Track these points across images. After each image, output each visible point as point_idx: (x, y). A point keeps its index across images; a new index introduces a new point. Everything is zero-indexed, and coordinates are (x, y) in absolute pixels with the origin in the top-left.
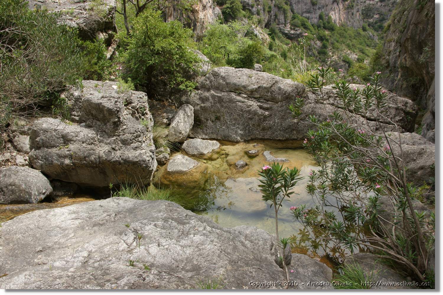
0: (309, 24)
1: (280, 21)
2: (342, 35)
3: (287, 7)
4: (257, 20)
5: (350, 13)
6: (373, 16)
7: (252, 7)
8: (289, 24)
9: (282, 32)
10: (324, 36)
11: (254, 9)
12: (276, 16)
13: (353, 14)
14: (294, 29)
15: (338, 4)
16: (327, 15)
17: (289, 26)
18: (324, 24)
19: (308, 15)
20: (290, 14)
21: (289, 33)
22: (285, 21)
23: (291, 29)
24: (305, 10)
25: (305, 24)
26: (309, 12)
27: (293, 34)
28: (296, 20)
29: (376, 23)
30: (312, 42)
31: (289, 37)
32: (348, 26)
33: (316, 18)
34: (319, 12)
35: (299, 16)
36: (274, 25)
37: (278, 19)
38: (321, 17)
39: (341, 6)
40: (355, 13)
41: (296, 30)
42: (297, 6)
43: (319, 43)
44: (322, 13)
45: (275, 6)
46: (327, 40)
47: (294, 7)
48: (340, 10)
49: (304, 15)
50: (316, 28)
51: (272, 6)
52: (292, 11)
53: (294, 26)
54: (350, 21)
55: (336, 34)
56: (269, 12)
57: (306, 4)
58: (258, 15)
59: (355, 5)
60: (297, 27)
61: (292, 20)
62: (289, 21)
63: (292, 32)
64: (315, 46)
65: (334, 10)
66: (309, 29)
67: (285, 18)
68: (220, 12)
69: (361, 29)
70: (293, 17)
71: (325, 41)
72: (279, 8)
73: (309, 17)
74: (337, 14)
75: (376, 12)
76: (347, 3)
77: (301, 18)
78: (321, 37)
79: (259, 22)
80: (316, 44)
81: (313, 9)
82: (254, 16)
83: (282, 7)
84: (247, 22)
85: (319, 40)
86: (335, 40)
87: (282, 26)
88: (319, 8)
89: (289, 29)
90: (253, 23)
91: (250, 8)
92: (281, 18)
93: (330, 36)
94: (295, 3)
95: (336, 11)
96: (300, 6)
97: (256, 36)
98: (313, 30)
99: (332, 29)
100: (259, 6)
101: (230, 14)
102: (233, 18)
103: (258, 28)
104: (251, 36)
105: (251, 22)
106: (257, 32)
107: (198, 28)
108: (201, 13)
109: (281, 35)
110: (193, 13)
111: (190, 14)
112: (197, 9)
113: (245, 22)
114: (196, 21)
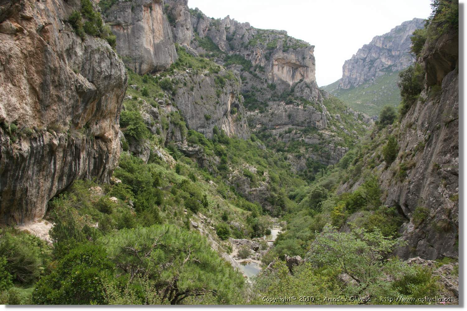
0: (205, 139)
1: (177, 138)
2: (237, 148)
3: (183, 123)
4: (158, 140)
5: (239, 125)
6: (256, 126)
7: (152, 126)
8: (185, 141)
9: (180, 150)
10: (222, 151)
11: (154, 129)
12: (172, 133)
13: (241, 126)
14: (192, 146)
15: (227, 117)
16: (220, 129)
17: (186, 143)
18: (219, 138)
19: (202, 130)
20: (186, 131)
21: (187, 150)
22: (182, 138)
23: (189, 146)
24: (199, 125)
25: (201, 140)
26: (203, 127)
27: (192, 151)
28: (193, 136)
29: (259, 132)
30: (212, 159)
31: (187, 154)
32: (238, 138)
33: (211, 132)
34: (212, 126)
35: (195, 131)
36: (172, 143)
37: (175, 136)
38: (215, 131)
39: (230, 119)
40: (243, 125)
41: (195, 147)
42: (192, 121)
43: (217, 159)
44: (216, 126)
45: (171, 122)
46: (225, 155)
47: (189, 123)
48: (229, 123)
49: (199, 130)
50: (212, 143)
51: (169, 122)
52: (187, 126)
53: (191, 143)
54: (239, 133)
55: (232, 148)
56: (167, 129)
57: (200, 119)
58: (158, 134)
59: (242, 117)
60: (195, 143)
61: (189, 136)
62: (185, 138)
63: (190, 149)
64: (214, 162)
65: (225, 123)
66: (207, 145)
67: (182, 134)
68: (123, 135)
69: (250, 139)
70: (188, 133)
71: (223, 156)
72: (175, 125)
73: (204, 132)
74: (227, 127)
75: (258, 123)
76: (235, 115)
77: (196, 133)
78: (219, 152)
79: (160, 142)
80: (215, 160)
81: (207, 123)
82: (154, 135)
83: (178, 124)
84: (149, 143)
85: (217, 155)
86: (232, 153)
87: (179, 144)
88: (213, 123)
89: (187, 146)
90: (155, 144)
91: (150, 127)
92: (178, 134)
93: (227, 150)
94: (189, 119)
95: (227, 124)
96: (194, 121)
97: (160, 158)
98: (211, 146)
99: (226, 143)
100: (158, 124)
101: (134, 137)
102: (137, 141)
103: (161, 149)
104: (156, 159)
105: (153, 143)
106: (161, 153)
107: (110, 160)
108: (113, 142)
109: (180, 153)
110: (106, 142)
111: (102, 145)
112: (110, 137)
113: (147, 144)
114: (109, 152)
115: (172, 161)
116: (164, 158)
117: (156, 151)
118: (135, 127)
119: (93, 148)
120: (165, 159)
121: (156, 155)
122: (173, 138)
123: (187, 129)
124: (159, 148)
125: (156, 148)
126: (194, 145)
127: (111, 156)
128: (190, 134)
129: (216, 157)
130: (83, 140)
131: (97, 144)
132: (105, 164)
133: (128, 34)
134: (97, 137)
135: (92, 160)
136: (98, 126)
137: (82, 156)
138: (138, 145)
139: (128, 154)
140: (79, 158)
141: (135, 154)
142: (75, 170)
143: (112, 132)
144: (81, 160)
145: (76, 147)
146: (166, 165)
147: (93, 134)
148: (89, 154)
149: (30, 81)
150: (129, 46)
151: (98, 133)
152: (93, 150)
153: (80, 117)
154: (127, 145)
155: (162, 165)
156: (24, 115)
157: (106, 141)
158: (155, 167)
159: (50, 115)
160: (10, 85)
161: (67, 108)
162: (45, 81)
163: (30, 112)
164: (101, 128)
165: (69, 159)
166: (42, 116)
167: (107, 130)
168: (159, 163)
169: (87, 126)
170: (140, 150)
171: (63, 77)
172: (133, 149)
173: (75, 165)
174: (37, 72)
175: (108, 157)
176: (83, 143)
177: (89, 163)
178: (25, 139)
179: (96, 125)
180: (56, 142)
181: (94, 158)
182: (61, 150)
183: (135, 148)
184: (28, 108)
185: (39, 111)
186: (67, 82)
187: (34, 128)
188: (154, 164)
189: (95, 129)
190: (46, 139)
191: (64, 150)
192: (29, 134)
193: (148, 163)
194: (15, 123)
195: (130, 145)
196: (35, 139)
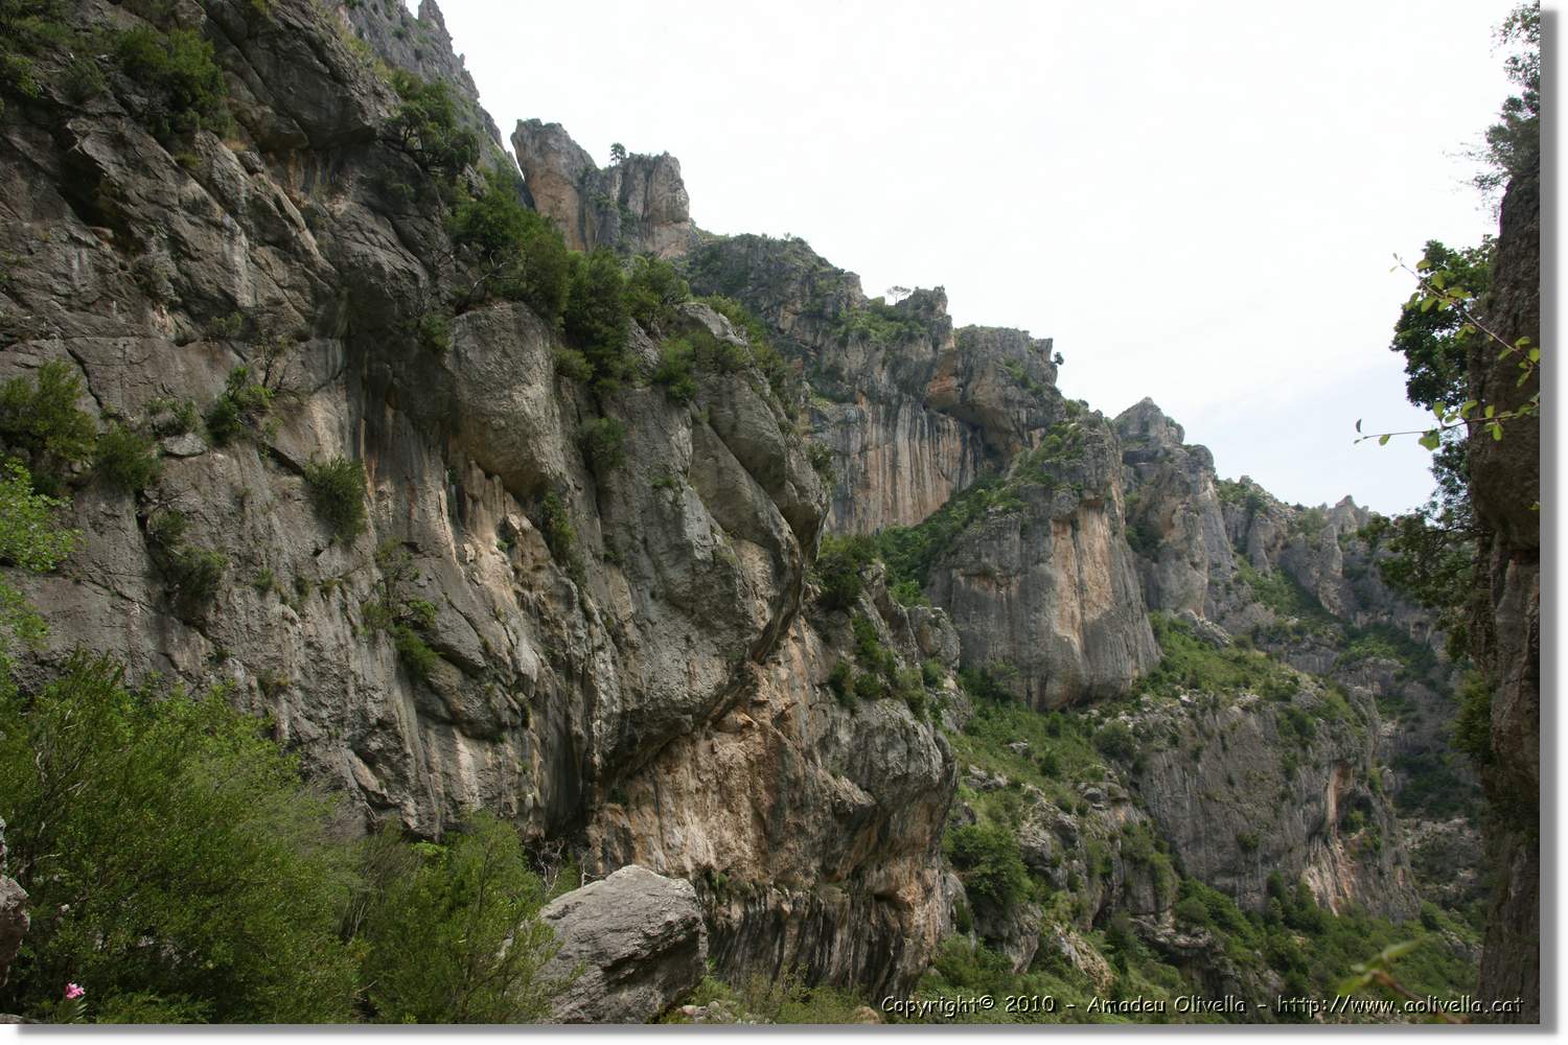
0: (1234, 912)
1: (1141, 903)
2: (1350, 947)
3: (1162, 860)
4: (1068, 909)
5: (1371, 869)
6: (1454, 874)
7: (1055, 866)
8: (1168, 913)
9: (1148, 940)
10: (1291, 953)
11: (1060, 873)
12: (1126, 887)
13: (1381, 873)
14: (1187, 931)
15: (1326, 842)
16: (1296, 880)
17: (1169, 919)
18: (1286, 911)
19: (1229, 881)
20: (1171, 882)
21: (1172, 942)
22: (1157, 903)
23: (1178, 930)
24: (1218, 866)
25: (1221, 914)
26: (1230, 871)
27: (1186, 948)
28: (1193, 900)
29: (1469, 898)
30: (1252, 976)
31: (1169, 955)
32: (1369, 913)
33: (1258, 891)
34: (1265, 872)
35: (1201, 885)
36: (1123, 919)
37: (1133, 897)
38: (1273, 889)
39: (1338, 848)
40: (1387, 869)
41: (1196, 935)
42: (1195, 853)
43: (1273, 977)
44: (1276, 873)
45: (1122, 856)
46: (1302, 969)
47: (1184, 858)
48: (1334, 861)
49: (1219, 881)
50: (1261, 925)
51: (1115, 855)
52: (1178, 868)
53: (1187, 922)
54: (1373, 897)
55: (1330, 946)
56: (1105, 876)
57: (1221, 848)
58: (1072, 890)
59: (1383, 844)
60: (1197, 922)
61: (1181, 900)
62: (1169, 903)
63: (1182, 940)
64: (1262, 987)
65: (1316, 862)
66: (1238, 931)
67: (1157, 893)
68: (962, 890)
69: (1418, 921)
70: (1181, 890)
71: (1293, 972)
72: (1136, 861)
73: (1234, 887)
74: (1327, 875)
75: (1462, 861)
76: (1355, 836)
77: (1207, 891)
78: (1281, 957)
79: (1077, 913)
80: (1265, 982)
81: (1247, 862)
82: (1060, 894)
83: (1144, 861)
84: (1039, 914)
85: (1274, 969)
86: (1330, 966)
87: (1146, 921)
88: (1265, 860)
89: (1170, 931)
90: (1057, 918)
91: (1048, 869)
92: (1145, 893)
93: (1312, 954)
94: (1186, 845)
95: (1324, 865)
96: (1202, 853)
97: (1068, 960)
98: (1251, 934)
99: (1314, 928)
100: (1075, 862)
101: (991, 896)
102: (999, 907)
103: (1073, 935)
104: (1053, 962)
105: (1052, 916)
106: (1072, 947)
107: (908, 953)
108: (917, 910)
109: (1144, 950)
110: (899, 910)
111: (890, 915)
112: (909, 898)
113: (1033, 915)
114: (904, 932)
115: (1101, 972)
116: (1080, 962)
117: (1058, 939)
118: (995, 871)
119: (869, 920)
120: (1082, 965)
121: (1056, 951)
122: (1129, 901)
123: (1176, 876)
124: (1068, 930)
125: (1059, 930)
126: (1196, 929)
127: (910, 942)
128: (1184, 893)
129: (1270, 972)
130: (844, 904)
131: (877, 911)
132: (895, 959)
133: (1009, 599)
134: (880, 898)
135: (865, 948)
136: (882, 872)
137: (838, 937)
138: (1003, 917)
139: (972, 942)
140: (831, 941)
141: (991, 942)
142: (821, 965)
143: (916, 887)
144: (837, 946)
145: (825, 918)
146: (1083, 981)
147: (870, 891)
148: (856, 934)
149: (755, 804)
150: (1012, 632)
151: (881, 888)
152: (866, 926)
153: (839, 858)
154: (970, 915)
155: (1071, 982)
156: (740, 859)
157: (901, 907)
158: (1049, 984)
159: (782, 858)
160: (725, 812)
161: (814, 845)
162: (779, 801)
163: (750, 854)
164: (889, 877)
165: (810, 940)
166: (768, 860)
167: (902, 882)
168: (1060, 974)
169: (857, 874)
170: (1006, 933)
171: (809, 791)
172: (988, 929)
173: (822, 954)
174: (767, 788)
175: (902, 944)
176: (842, 910)
177: (856, 954)
178: (737, 899)
179: (879, 869)
180: (787, 907)
181: (870, 943)
182: (795, 922)
183: (994, 926)
184: (747, 848)
185: (763, 853)
186: (816, 799)
187: (753, 881)
188: (1046, 976)
189: (875, 879)
190: (771, 902)
191: (801, 924)
192: (744, 892)
193: (1031, 970)
194: (726, 872)
195: (979, 915)
196: (753, 900)
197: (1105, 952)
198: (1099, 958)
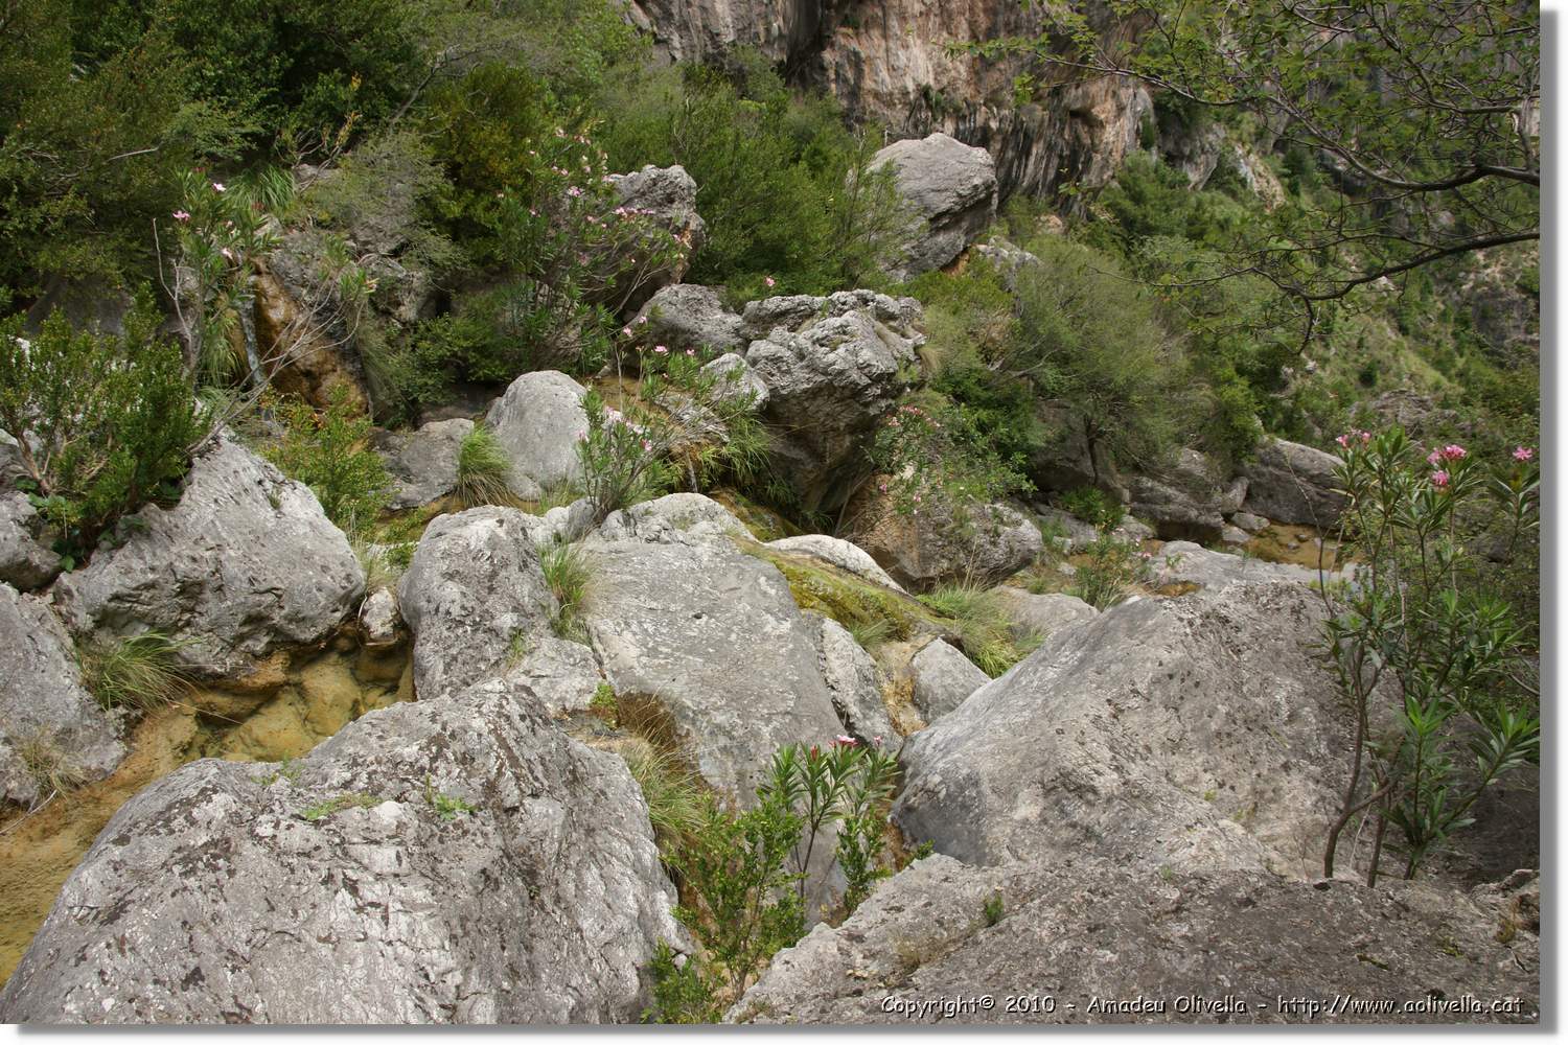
4: (1252, 130)
9: (1326, 167)
31: (1344, 183)
68: (1150, 106)
79: (1260, 136)
80: (1436, 219)
82: (1247, 115)
84: (1222, 134)
90: (1240, 139)
97: (1243, 182)
101: (1178, 114)
102: (1183, 124)
103: (1253, 158)
104: (1228, 182)
105: (1235, 136)
106: (1249, 169)
107: (1095, 168)
108: (1109, 128)
109: (1318, 175)
110: (1091, 127)
111: (1083, 131)
112: (1102, 117)
113: (1216, 135)
114: (1094, 148)
115: (1274, 195)
116: (1255, 184)
117: (1236, 160)
119: (1062, 135)
120: (1256, 188)
121: (1233, 171)
124: (1249, 152)
125: (1240, 151)
127: (1097, 157)
129: (1443, 210)
130: (1043, 121)
131: (1071, 128)
132: (1082, 173)
134: (1075, 114)
135: (1055, 161)
136: (1080, 91)
137: (1034, 151)
138: (1188, 135)
139: (1153, 157)
140: (1028, 154)
141: (1172, 159)
142: (1017, 177)
143: (1110, 105)
144: (1032, 159)
145: (1026, 134)
146: (1254, 203)
147: (1066, 108)
148: (1050, 148)
149: (972, 25)
151: (1077, 106)
152: (1060, 141)
154: (1155, 132)
155: (1243, 203)
156: (955, 79)
157: (1093, 124)
158: (1221, 203)
159: (993, 78)
160: (945, 34)
161: (1023, 66)
162: (995, 24)
163: (964, 74)
164: (1086, 95)
165: (1010, 154)
166: (980, 80)
167: (1098, 100)
168: (1233, 194)
169: (1057, 92)
170: (1187, 151)
172: (1170, 146)
173: (1019, 167)
174: (985, 11)
175: (1089, 160)
176: (1041, 126)
177: (1047, 166)
178: (950, 116)
179: (1077, 87)
180: (994, 125)
181: (1061, 157)
182: (999, 137)
183: (1176, 143)
184: (962, 69)
185: (977, 73)
187: (965, 100)
188: (1220, 195)
189: (1073, 97)
190: (980, 119)
191: (1004, 139)
192: (957, 110)
193: (1206, 188)
194: (942, 91)
195: (1164, 132)
196: (964, 117)
197: (1280, 176)
198: (1274, 181)
